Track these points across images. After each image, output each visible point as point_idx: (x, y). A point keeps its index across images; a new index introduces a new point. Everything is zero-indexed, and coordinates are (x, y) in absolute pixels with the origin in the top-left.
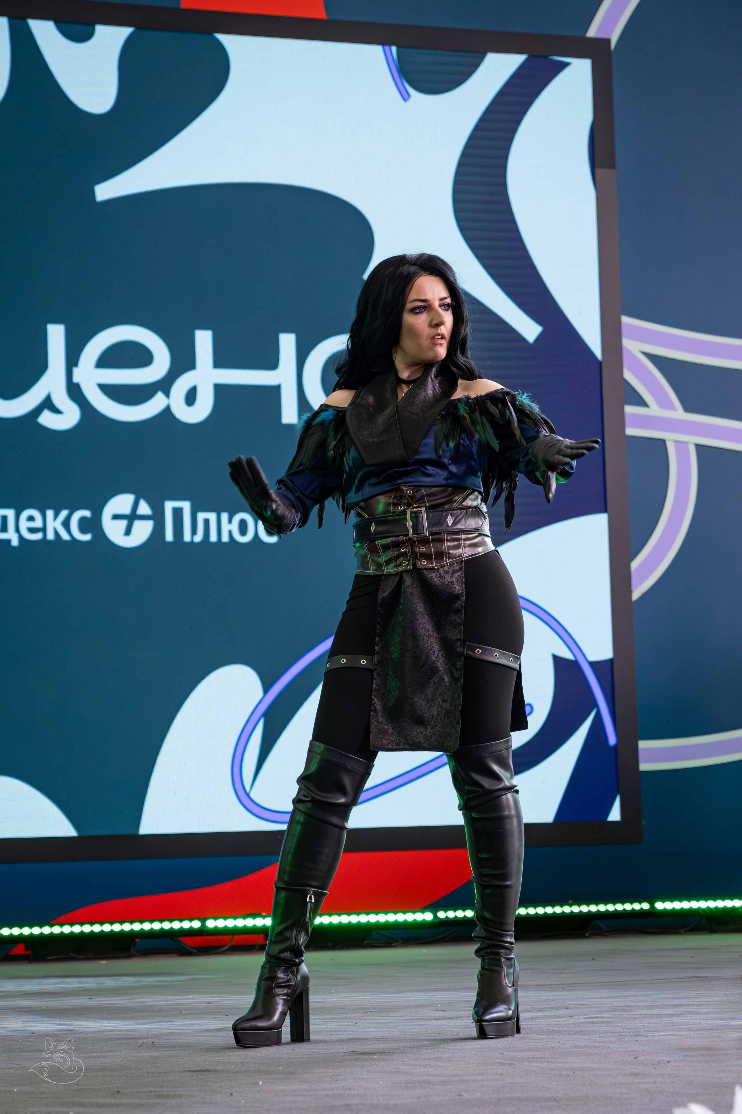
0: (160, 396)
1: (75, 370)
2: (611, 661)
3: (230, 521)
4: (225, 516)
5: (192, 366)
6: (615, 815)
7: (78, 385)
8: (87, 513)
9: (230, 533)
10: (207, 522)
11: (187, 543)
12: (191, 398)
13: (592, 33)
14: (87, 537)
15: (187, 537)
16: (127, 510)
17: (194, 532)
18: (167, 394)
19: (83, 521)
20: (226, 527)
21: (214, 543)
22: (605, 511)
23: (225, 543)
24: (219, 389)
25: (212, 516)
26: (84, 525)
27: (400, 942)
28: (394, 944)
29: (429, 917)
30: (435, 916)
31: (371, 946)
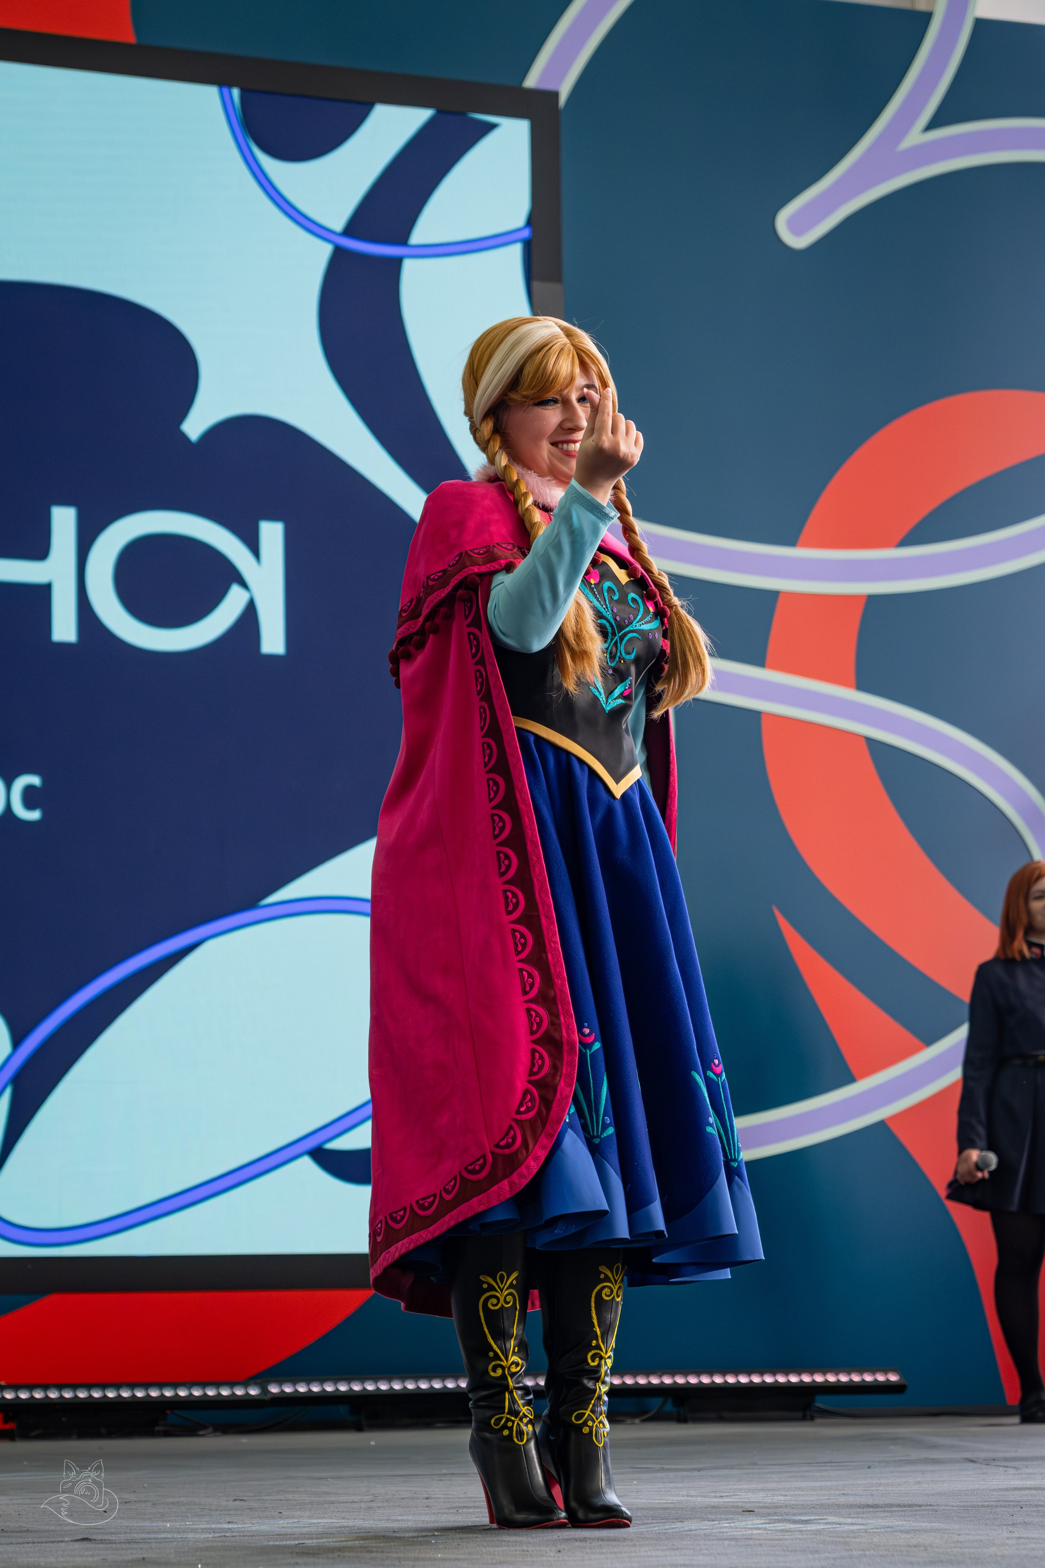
13: (531, 81)
27: (210, 1429)
28: (201, 1433)
29: (254, 1392)
30: (265, 1391)
31: (167, 1434)
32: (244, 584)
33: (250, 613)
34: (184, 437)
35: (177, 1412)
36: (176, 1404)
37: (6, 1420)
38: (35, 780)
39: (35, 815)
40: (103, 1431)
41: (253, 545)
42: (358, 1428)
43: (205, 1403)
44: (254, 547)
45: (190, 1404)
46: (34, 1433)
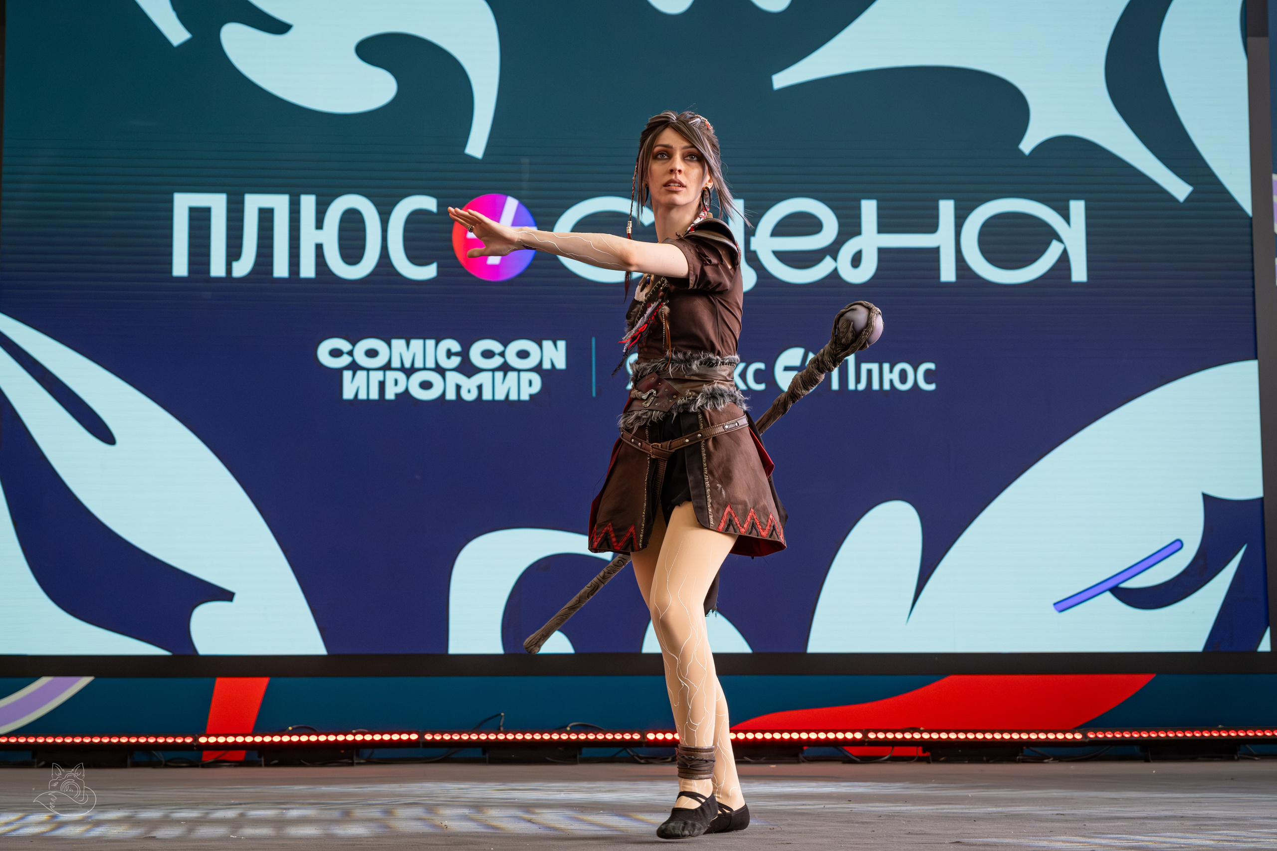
0: (828, 260)
1: (753, 240)
2: (1261, 500)
3: (891, 371)
4: (886, 366)
5: (858, 233)
6: (1265, 646)
7: (755, 252)
8: (761, 366)
9: (891, 381)
10: (869, 372)
11: (852, 391)
12: (856, 260)
14: (761, 387)
15: (852, 386)
16: (797, 363)
17: (858, 381)
18: (835, 259)
19: (757, 373)
20: (887, 376)
21: (876, 391)
22: (1255, 357)
23: (886, 391)
24: (882, 251)
25: (875, 367)
26: (759, 376)
27: (1051, 759)
28: (1046, 761)
29: (1078, 736)
30: (1085, 736)
31: (1024, 761)
32: (1060, 240)
33: (1064, 258)
34: (1021, 152)
35: (1031, 748)
36: (1030, 743)
37: (924, 751)
38: (932, 366)
39: (932, 387)
40: (985, 759)
41: (1066, 216)
42: (1147, 760)
43: (1047, 743)
44: (1067, 218)
45: (1038, 743)
46: (942, 759)
